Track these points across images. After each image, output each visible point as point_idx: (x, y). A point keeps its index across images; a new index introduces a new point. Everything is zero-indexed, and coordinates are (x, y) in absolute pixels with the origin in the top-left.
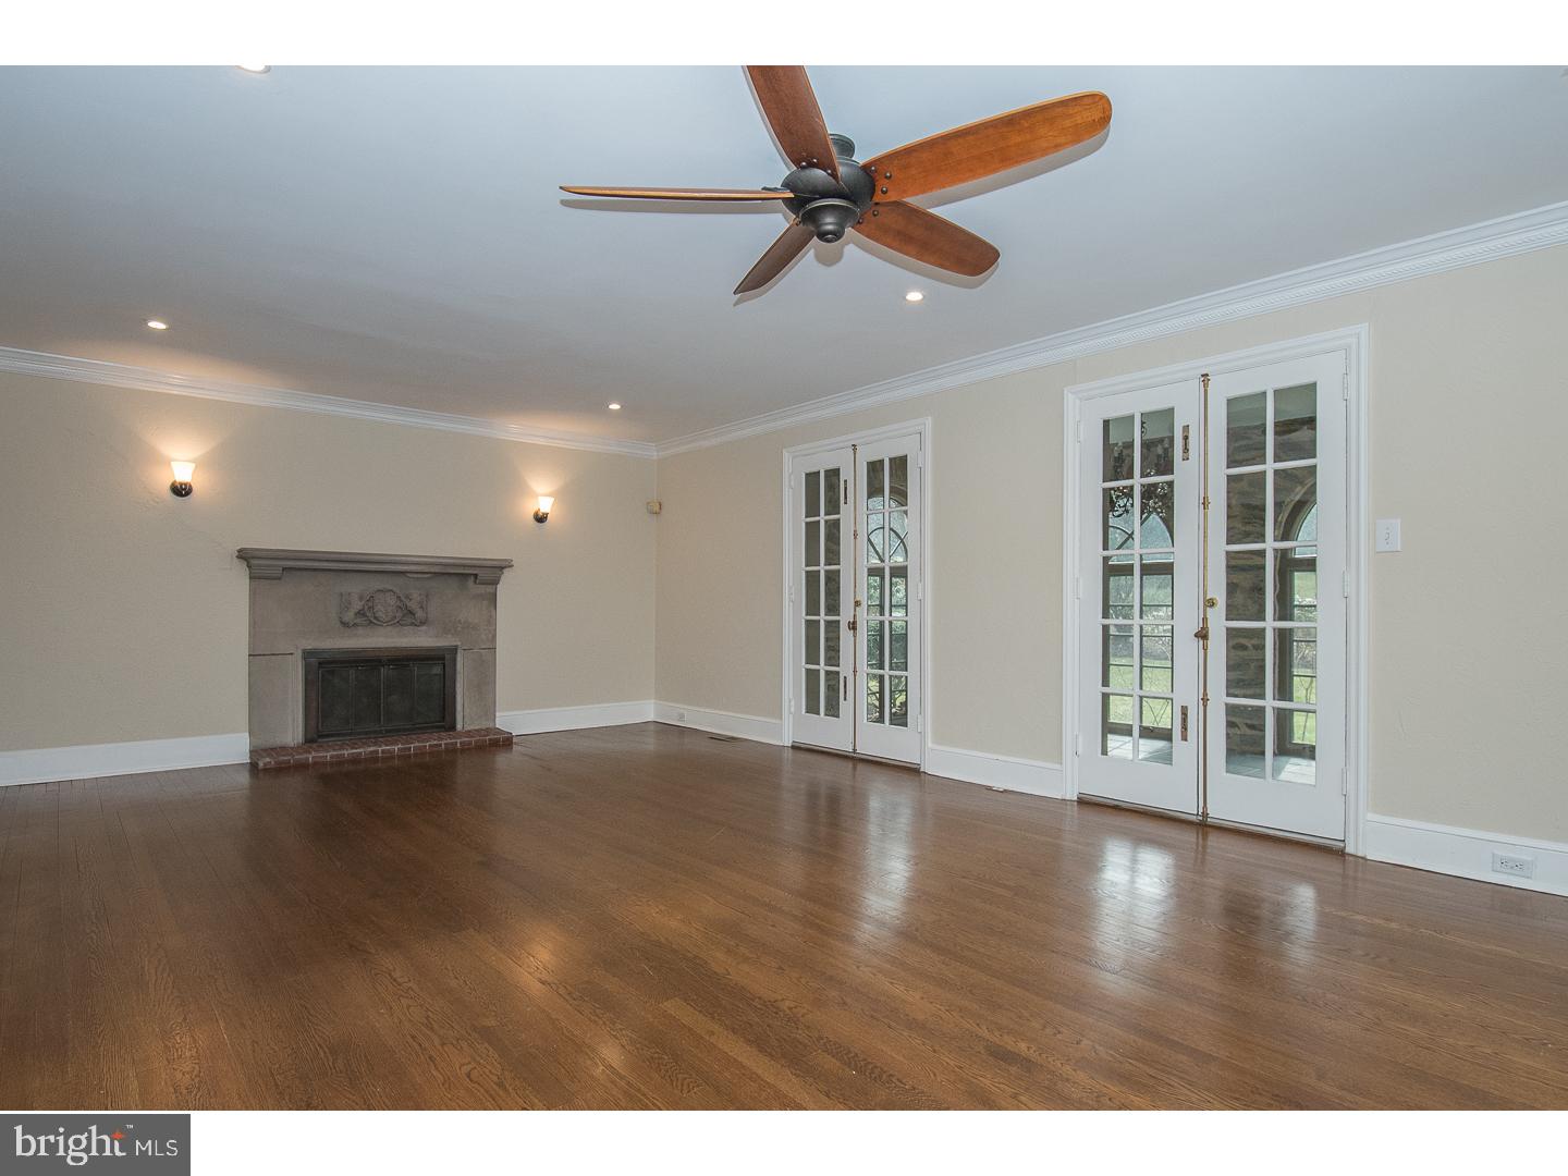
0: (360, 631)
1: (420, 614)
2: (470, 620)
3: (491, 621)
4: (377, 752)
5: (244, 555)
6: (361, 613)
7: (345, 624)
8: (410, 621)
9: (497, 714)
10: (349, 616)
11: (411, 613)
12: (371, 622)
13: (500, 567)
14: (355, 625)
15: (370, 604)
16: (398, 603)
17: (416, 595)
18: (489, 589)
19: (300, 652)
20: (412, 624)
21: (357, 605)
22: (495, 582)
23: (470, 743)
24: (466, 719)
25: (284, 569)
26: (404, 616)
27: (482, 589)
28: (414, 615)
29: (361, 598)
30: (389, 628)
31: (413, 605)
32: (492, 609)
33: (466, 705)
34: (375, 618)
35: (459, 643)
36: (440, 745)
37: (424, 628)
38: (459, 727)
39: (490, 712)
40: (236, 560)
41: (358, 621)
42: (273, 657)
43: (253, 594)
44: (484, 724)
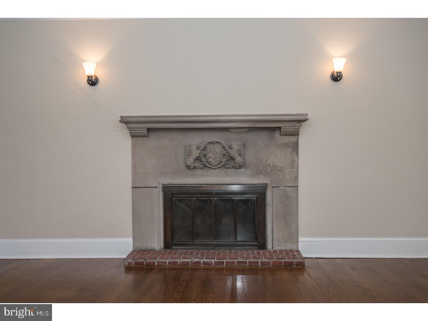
0: (199, 172)
1: (239, 159)
2: (277, 164)
3: (294, 165)
4: (200, 262)
5: (124, 121)
6: (198, 159)
7: (188, 167)
8: (232, 164)
9: (300, 239)
10: (190, 161)
11: (232, 159)
12: (205, 166)
13: (301, 121)
14: (194, 168)
15: (204, 153)
16: (224, 152)
17: (236, 145)
18: (293, 139)
19: (161, 187)
20: (234, 167)
21: (196, 153)
22: (296, 134)
23: (269, 263)
24: (274, 242)
25: (149, 130)
26: (228, 161)
27: (287, 139)
28: (234, 160)
29: (198, 148)
30: (218, 170)
31: (233, 153)
32: (295, 154)
33: (275, 231)
34: (208, 162)
35: (268, 182)
36: (246, 262)
37: (243, 170)
38: (269, 247)
39: (294, 237)
40: (120, 124)
41: (197, 165)
42: (146, 189)
43: (134, 147)
44: (288, 246)
